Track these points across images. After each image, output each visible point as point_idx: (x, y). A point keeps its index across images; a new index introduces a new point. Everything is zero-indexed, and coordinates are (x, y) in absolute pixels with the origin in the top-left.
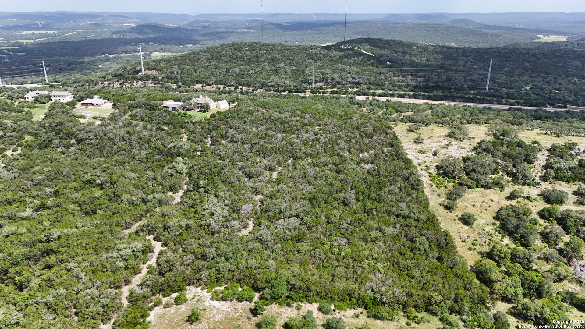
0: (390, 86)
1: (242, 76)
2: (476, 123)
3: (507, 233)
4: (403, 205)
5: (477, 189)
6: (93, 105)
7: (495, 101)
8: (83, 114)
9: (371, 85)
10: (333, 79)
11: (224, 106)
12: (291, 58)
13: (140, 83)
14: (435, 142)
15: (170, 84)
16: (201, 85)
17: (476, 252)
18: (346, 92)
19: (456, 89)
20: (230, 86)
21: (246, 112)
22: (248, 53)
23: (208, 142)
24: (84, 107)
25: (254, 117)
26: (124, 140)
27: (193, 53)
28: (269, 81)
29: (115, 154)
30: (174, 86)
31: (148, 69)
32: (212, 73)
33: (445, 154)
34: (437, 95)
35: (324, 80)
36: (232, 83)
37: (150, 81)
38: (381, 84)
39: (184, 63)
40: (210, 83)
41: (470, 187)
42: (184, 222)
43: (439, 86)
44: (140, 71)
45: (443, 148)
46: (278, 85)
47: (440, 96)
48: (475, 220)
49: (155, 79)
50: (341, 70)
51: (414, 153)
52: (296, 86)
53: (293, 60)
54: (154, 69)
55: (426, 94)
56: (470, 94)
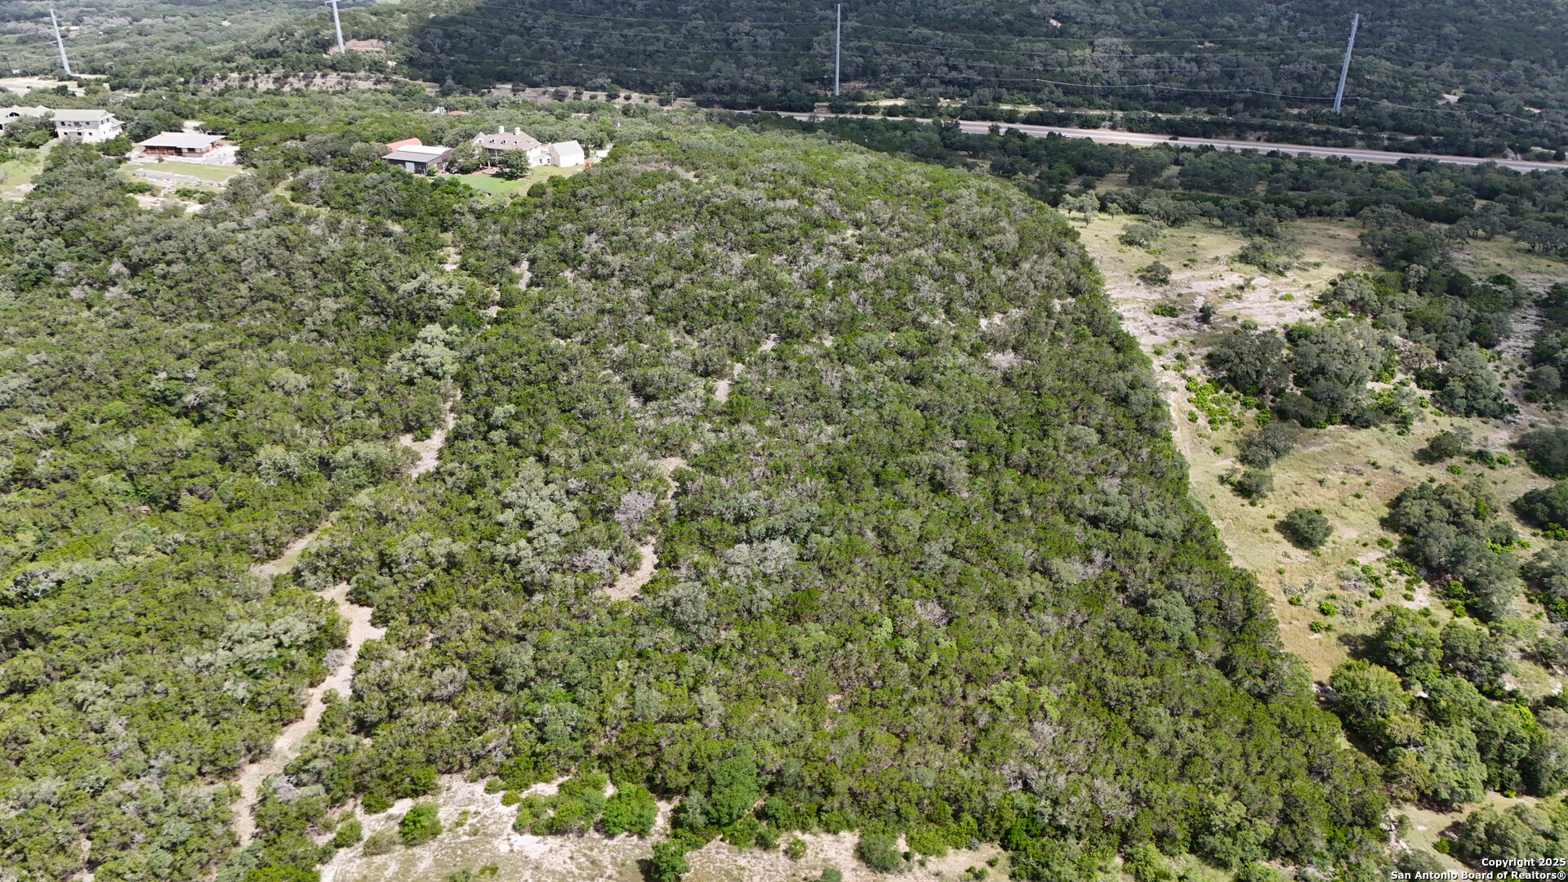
0: (1059, 93)
1: (628, 58)
2: (1320, 214)
3: (1423, 572)
4: (1111, 485)
5: (1330, 427)
6: (178, 151)
7: (1361, 138)
8: (150, 181)
9: (1003, 90)
10: (893, 70)
11: (570, 158)
13: (333, 78)
14: (1203, 279)
15: (419, 82)
16: (509, 87)
17: (1333, 636)
18: (931, 110)
19: (1247, 103)
20: (595, 89)
21: (636, 182)
23: (521, 276)
24: (151, 158)
25: (660, 199)
26: (271, 266)
28: (707, 74)
29: (244, 309)
30: (432, 90)
31: (356, 36)
32: (542, 50)
33: (1234, 318)
34: (1194, 120)
35: (867, 73)
36: (600, 80)
37: (362, 74)
38: (1032, 85)
40: (537, 78)
41: (1307, 423)
42: (441, 547)
43: (1199, 94)
44: (333, 42)
45: (1228, 297)
46: (734, 88)
47: (1203, 124)
48: (1328, 531)
49: (376, 66)
50: (918, 42)
51: (1141, 315)
52: (785, 91)
53: (777, 11)
54: (372, 37)
55: (1162, 116)
56: (1288, 116)
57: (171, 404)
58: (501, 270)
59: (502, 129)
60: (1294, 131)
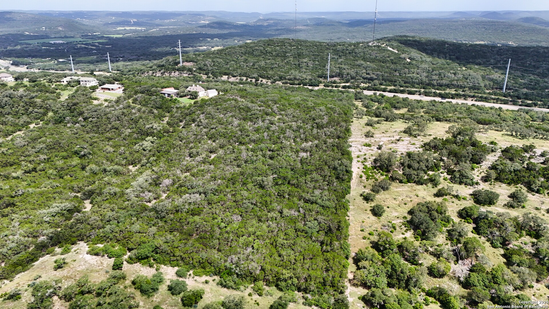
0: (402, 83)
1: (264, 69)
3: (413, 227)
4: (317, 192)
5: (409, 184)
6: (109, 89)
7: (511, 101)
8: (98, 97)
9: (383, 81)
10: (348, 74)
12: (317, 53)
13: (177, 73)
14: (387, 137)
15: (202, 75)
16: (227, 77)
17: (369, 241)
18: (357, 87)
20: (252, 78)
22: (278, 48)
23: (181, 125)
24: (102, 91)
26: (119, 120)
27: (230, 48)
28: (288, 74)
29: (108, 131)
30: (204, 77)
31: (187, 61)
32: (240, 66)
33: (391, 149)
34: (449, 93)
35: (340, 75)
36: (254, 76)
37: (185, 72)
38: (394, 80)
39: (218, 56)
40: (235, 75)
41: (401, 182)
43: (453, 85)
44: (179, 63)
45: (392, 143)
46: (295, 79)
47: (452, 95)
48: (384, 211)
49: (190, 70)
50: (359, 66)
51: (359, 146)
52: (311, 80)
53: (318, 55)
54: (191, 61)
55: (438, 91)
56: (485, 93)
57: (78, 154)
58: (177, 123)
59: (194, 85)
60: (486, 98)
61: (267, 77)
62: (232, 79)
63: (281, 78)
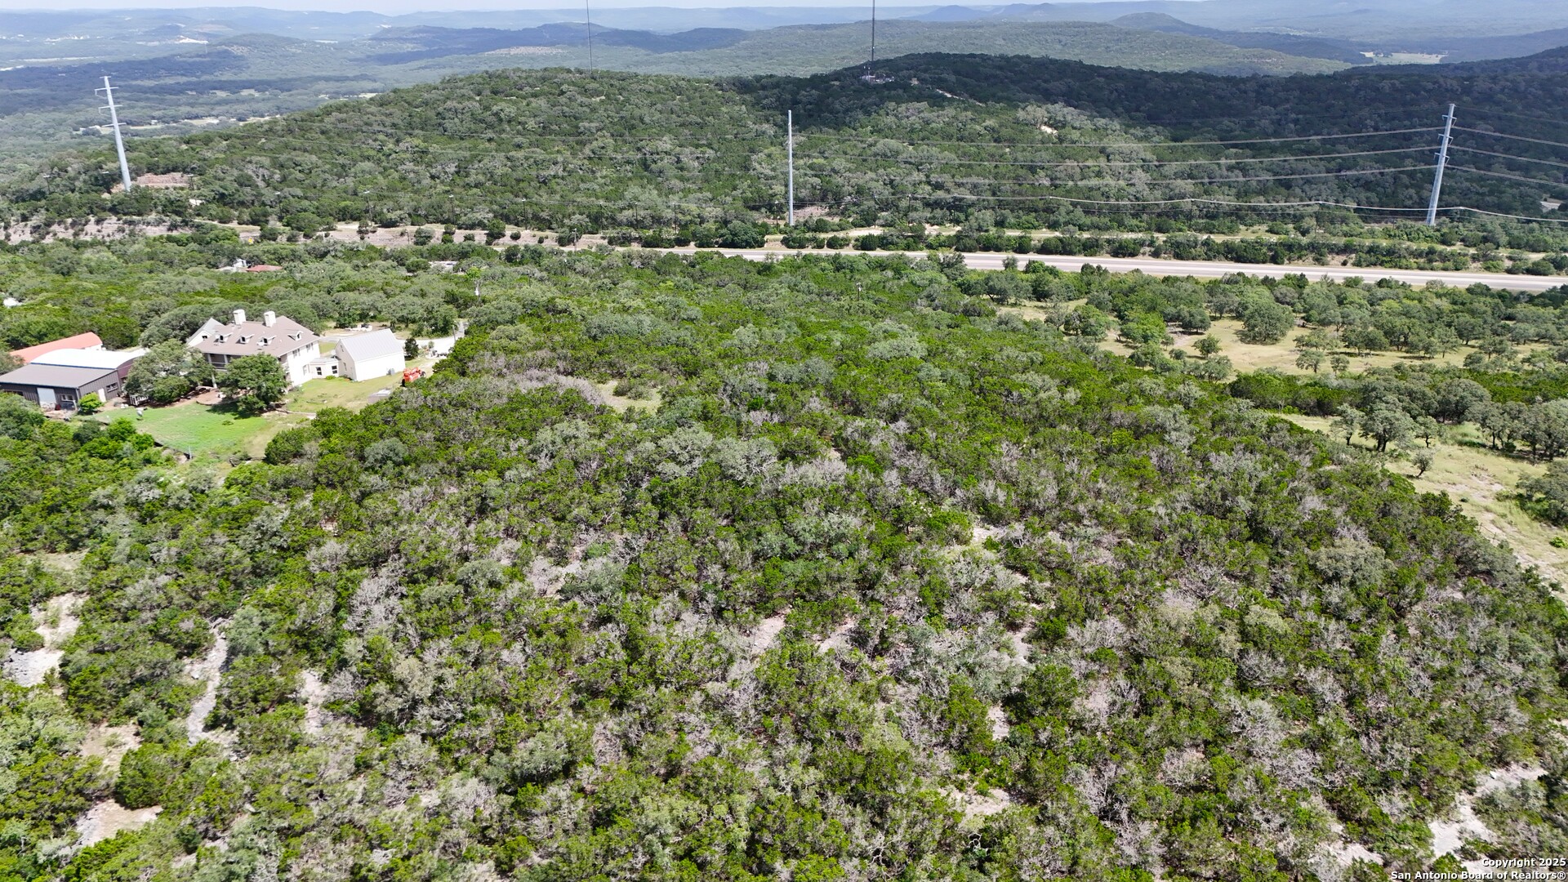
0: (1078, 214)
1: (515, 186)
7: (1475, 258)
9: (1007, 212)
10: (860, 191)
11: (376, 361)
12: (694, 118)
13: (112, 224)
15: (234, 225)
16: (355, 226)
18: (917, 240)
19: (1319, 218)
20: (472, 227)
22: (541, 103)
27: (339, 109)
28: (621, 204)
30: (248, 234)
31: (153, 169)
32: (403, 179)
34: (1257, 242)
35: (828, 196)
36: (479, 216)
37: (153, 216)
38: (1041, 205)
39: (297, 143)
40: (393, 216)
43: (1254, 209)
44: (116, 178)
46: (657, 220)
47: (1270, 246)
49: (174, 208)
50: (885, 155)
52: (725, 223)
53: (701, 126)
54: (175, 170)
55: (1218, 239)
59: (240, 315)
60: (1390, 252)
61: (536, 217)
62: (381, 238)
63: (597, 222)
